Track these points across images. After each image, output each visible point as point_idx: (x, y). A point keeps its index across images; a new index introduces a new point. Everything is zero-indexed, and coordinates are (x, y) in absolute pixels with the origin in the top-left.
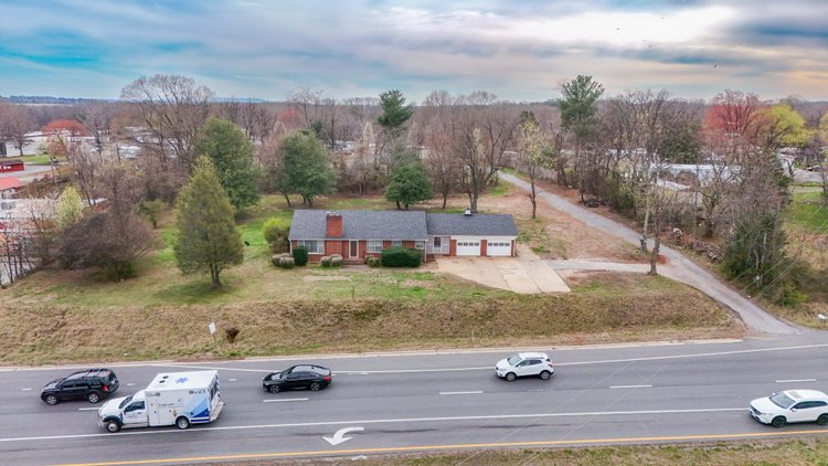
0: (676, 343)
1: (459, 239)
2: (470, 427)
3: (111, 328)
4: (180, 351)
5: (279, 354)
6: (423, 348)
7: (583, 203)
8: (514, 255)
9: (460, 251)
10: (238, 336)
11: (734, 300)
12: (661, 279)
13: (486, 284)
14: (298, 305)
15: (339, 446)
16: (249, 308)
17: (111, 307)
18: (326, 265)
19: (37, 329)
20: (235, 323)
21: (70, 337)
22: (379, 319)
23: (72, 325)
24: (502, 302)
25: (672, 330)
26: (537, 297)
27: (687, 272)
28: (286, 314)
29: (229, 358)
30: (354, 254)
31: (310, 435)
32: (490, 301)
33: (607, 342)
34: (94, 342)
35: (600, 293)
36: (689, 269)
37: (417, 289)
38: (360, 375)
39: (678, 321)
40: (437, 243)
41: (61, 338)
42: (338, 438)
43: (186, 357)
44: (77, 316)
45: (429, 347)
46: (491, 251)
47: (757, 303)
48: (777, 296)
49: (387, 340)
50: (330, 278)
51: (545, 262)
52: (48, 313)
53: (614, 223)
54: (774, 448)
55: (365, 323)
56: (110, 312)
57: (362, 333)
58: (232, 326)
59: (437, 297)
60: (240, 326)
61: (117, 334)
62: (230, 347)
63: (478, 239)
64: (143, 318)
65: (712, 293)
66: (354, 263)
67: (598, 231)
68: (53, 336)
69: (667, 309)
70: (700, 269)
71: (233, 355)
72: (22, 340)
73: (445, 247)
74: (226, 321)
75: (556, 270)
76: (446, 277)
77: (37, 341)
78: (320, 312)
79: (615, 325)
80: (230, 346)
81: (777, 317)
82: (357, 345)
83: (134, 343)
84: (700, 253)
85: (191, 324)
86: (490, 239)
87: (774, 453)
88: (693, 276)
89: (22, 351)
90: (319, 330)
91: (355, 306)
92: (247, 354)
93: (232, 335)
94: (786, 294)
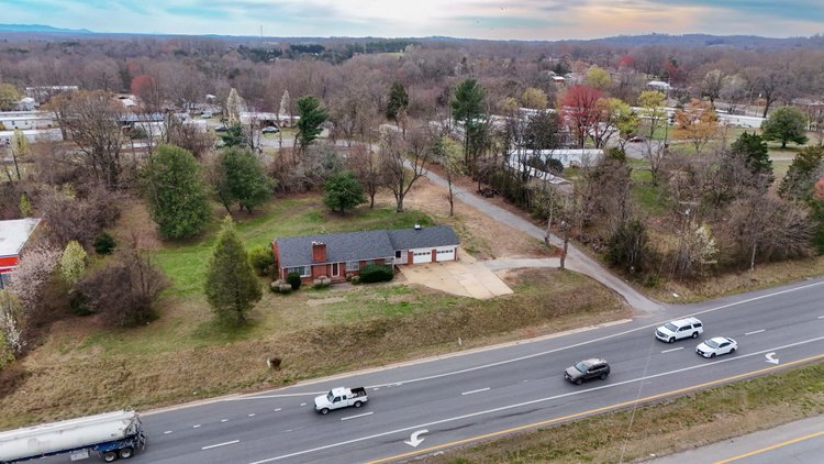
0: (593, 328)
1: (415, 251)
2: (497, 418)
3: (173, 372)
4: (239, 385)
5: (320, 376)
6: (427, 355)
7: (480, 193)
8: (457, 259)
9: (416, 259)
10: (282, 364)
11: (618, 286)
12: (568, 273)
13: (452, 292)
14: (321, 331)
15: (420, 446)
16: (283, 339)
17: (165, 354)
18: (319, 287)
19: (104, 382)
20: (276, 354)
21: (140, 385)
22: (387, 335)
23: (136, 374)
24: (470, 309)
25: (586, 316)
26: (494, 301)
27: (582, 263)
28: (314, 341)
29: (284, 385)
30: (335, 273)
31: (393, 441)
32: (462, 309)
33: (549, 333)
34: (162, 386)
35: (532, 292)
36: (582, 259)
37: (404, 304)
38: (396, 386)
39: (588, 308)
40: (398, 255)
41: (132, 387)
42: (414, 441)
43: (248, 388)
44: (138, 365)
45: (430, 355)
46: (439, 257)
47: (633, 286)
48: (646, 281)
49: (399, 353)
50: (327, 301)
51: (481, 264)
52: (107, 366)
53: (513, 216)
54: (675, 403)
55: (378, 340)
56: (166, 357)
57: (378, 348)
58: (274, 357)
59: (423, 310)
60: (281, 355)
61: (180, 376)
62: (279, 375)
63: (430, 250)
64: (197, 360)
65: (603, 281)
66: (339, 282)
67: (506, 225)
68: (123, 386)
69: (581, 300)
70: (589, 259)
71: (286, 381)
72: (96, 393)
73: (404, 258)
74: (268, 354)
75: (493, 271)
76: (418, 289)
77: (111, 393)
78: (341, 335)
79: (549, 317)
80: (278, 373)
81: (647, 297)
82: (377, 359)
83: (197, 383)
84: (585, 244)
85: (240, 359)
86: (439, 249)
87: (675, 406)
88: (586, 265)
89: (101, 404)
90: (344, 351)
91: (366, 327)
92: (295, 379)
93: (276, 363)
94: (651, 279)
